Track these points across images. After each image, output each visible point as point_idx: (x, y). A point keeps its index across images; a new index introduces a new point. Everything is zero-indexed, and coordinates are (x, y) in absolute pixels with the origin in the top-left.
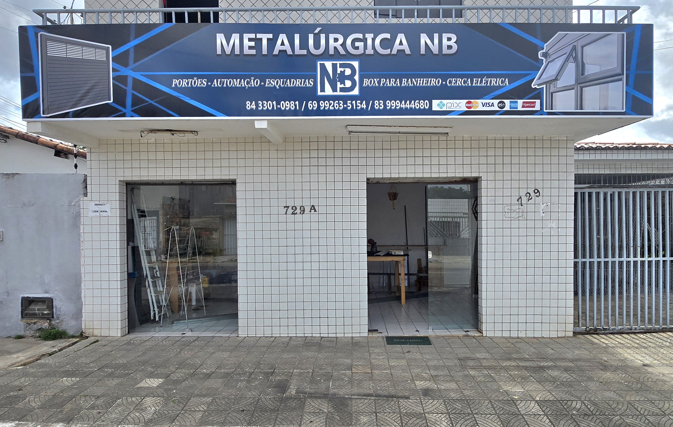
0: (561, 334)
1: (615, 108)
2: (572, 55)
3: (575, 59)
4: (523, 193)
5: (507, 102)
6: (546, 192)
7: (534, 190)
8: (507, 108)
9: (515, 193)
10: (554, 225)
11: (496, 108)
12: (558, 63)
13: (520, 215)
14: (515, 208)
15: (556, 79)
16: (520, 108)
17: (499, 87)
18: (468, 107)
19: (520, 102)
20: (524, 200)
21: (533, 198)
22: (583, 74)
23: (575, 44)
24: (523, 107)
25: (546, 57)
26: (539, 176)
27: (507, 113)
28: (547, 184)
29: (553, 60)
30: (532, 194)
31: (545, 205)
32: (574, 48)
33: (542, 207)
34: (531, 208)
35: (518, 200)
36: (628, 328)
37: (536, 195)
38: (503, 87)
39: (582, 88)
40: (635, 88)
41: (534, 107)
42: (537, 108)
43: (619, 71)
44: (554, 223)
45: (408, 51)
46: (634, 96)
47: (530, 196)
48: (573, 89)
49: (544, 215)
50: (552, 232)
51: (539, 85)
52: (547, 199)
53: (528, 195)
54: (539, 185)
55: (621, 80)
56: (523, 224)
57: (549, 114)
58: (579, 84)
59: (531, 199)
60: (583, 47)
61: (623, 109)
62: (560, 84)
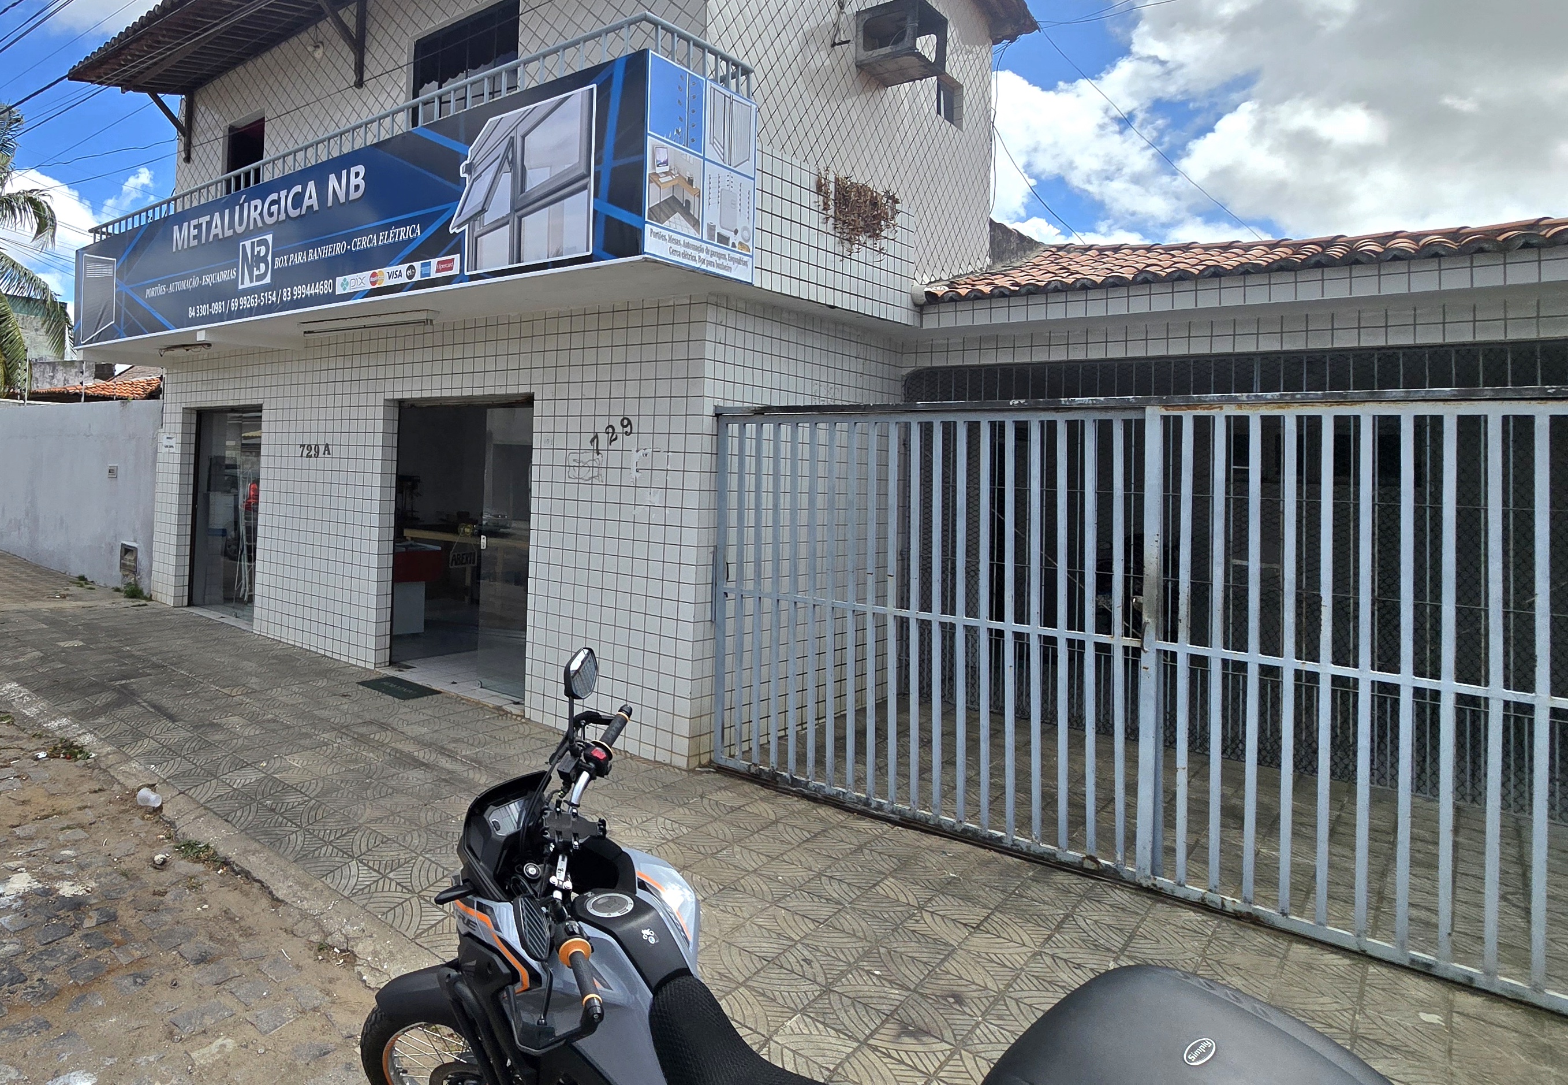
0: (662, 757)
1: (574, 250)
2: (507, 157)
3: (513, 163)
4: (601, 425)
5: (417, 265)
6: (644, 425)
7: (623, 420)
8: (417, 277)
9: (588, 426)
10: (656, 499)
11: (404, 280)
12: (487, 178)
13: (595, 474)
14: (587, 457)
15: (483, 210)
16: (434, 275)
17: (410, 241)
18: (373, 283)
19: (434, 262)
20: (603, 439)
21: (620, 436)
22: (523, 191)
23: (512, 134)
24: (438, 271)
25: (470, 173)
26: (632, 390)
27: (418, 285)
28: (647, 407)
29: (480, 175)
30: (619, 429)
31: (641, 452)
32: (512, 144)
33: (636, 457)
34: (615, 459)
35: (592, 441)
36: (857, 797)
37: (625, 430)
38: (414, 239)
39: (520, 219)
40: (611, 200)
41: (451, 269)
42: (456, 271)
43: (582, 170)
44: (658, 496)
45: (316, 208)
46: (608, 218)
47: (613, 433)
48: (507, 223)
49: (638, 475)
50: (653, 516)
51: (459, 226)
52: (646, 440)
53: (610, 430)
54: (631, 410)
55: (585, 187)
56: (599, 492)
57: (472, 278)
58: (517, 211)
59: (616, 439)
60: (523, 137)
61: (588, 250)
62: (489, 218)
